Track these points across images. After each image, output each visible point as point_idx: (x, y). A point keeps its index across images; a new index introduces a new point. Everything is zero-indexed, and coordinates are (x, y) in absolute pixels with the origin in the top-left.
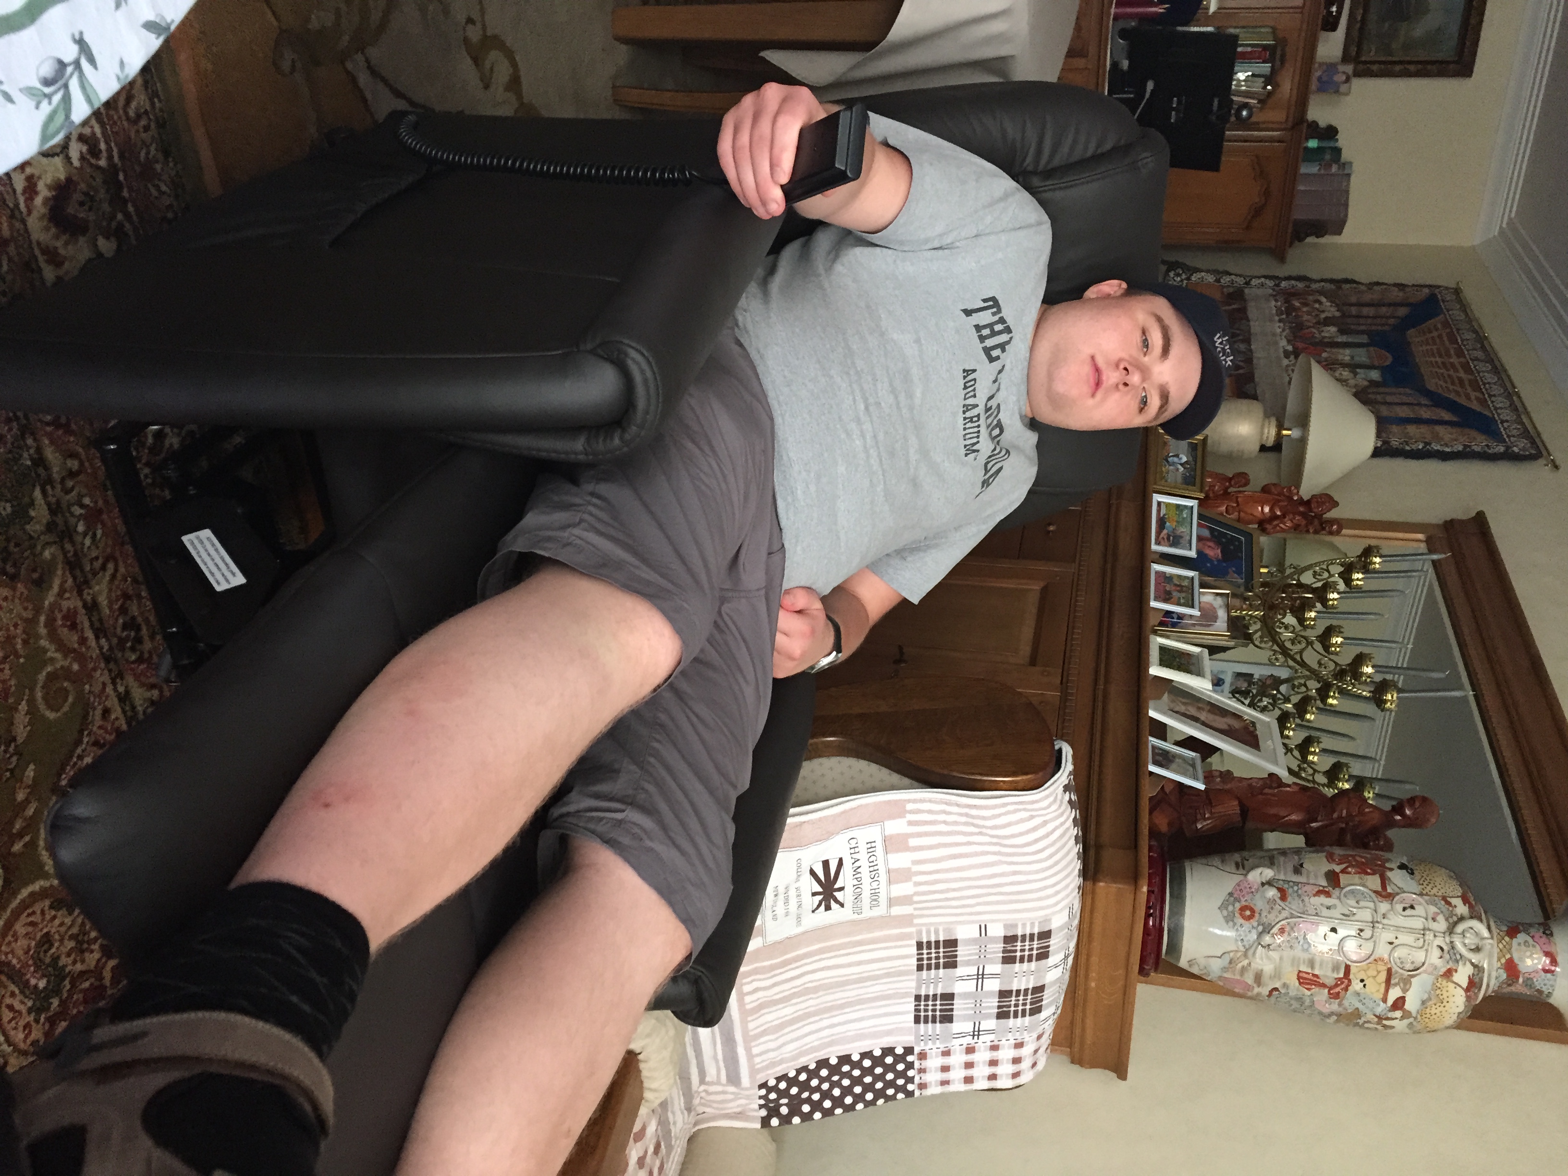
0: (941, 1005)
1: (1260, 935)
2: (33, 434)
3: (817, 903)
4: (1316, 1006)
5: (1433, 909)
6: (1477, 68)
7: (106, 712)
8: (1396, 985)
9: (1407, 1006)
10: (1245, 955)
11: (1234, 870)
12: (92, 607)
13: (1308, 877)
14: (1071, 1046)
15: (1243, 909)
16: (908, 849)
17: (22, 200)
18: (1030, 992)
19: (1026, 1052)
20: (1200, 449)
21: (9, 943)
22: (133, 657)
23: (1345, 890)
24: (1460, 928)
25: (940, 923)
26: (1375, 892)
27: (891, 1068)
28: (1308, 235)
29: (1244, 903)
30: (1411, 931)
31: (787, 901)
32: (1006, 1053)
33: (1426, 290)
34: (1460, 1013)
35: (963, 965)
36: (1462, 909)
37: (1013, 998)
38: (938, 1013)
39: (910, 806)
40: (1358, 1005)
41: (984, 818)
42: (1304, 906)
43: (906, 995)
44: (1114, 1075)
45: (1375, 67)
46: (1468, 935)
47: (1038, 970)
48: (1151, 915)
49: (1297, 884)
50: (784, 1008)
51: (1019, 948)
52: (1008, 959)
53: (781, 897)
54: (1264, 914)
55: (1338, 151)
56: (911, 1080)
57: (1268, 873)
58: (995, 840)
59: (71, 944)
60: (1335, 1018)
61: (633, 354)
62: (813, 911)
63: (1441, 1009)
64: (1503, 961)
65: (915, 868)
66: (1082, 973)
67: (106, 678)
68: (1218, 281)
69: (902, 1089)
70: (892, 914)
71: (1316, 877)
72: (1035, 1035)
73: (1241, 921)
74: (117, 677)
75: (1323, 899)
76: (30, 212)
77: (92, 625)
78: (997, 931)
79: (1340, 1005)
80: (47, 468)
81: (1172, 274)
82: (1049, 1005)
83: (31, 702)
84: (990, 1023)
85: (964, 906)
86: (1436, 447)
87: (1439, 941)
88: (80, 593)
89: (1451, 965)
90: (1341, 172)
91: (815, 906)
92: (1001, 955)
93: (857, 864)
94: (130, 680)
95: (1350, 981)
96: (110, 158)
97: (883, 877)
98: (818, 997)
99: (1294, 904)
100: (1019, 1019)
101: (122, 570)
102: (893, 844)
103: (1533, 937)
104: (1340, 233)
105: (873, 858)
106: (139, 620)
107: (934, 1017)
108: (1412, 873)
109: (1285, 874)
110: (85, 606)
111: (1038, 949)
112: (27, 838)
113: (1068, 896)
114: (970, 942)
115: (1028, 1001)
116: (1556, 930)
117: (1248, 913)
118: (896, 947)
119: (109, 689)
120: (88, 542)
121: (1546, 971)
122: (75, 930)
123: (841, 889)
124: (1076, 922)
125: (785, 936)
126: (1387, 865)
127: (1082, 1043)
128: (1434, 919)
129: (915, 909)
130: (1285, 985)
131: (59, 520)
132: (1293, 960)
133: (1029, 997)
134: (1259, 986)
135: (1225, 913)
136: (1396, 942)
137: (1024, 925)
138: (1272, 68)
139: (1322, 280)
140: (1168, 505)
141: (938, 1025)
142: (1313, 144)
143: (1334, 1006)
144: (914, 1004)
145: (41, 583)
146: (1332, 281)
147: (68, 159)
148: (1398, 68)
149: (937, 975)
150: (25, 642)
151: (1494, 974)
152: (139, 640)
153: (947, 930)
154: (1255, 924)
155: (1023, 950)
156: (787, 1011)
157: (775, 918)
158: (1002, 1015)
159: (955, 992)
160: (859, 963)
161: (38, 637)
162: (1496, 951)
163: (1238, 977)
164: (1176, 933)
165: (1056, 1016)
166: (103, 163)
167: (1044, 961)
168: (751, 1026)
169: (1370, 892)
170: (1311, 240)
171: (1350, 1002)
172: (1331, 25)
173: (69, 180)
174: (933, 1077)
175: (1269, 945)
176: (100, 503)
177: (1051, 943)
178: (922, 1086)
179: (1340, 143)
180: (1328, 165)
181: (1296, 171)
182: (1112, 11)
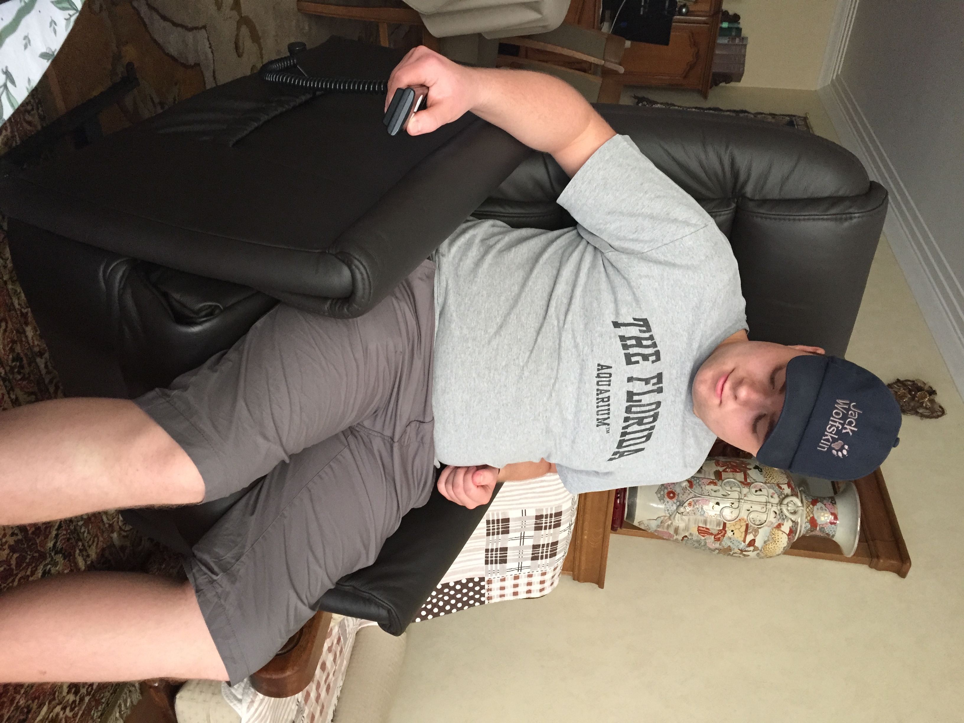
0: (500, 554)
1: (678, 507)
4: (707, 545)
5: (771, 491)
8: (750, 533)
9: (756, 544)
10: (670, 518)
13: (705, 474)
14: (573, 571)
15: (669, 493)
18: (550, 545)
19: (547, 577)
23: (726, 481)
24: (785, 502)
25: (500, 510)
26: (740, 482)
27: (472, 589)
28: (721, 82)
29: (670, 490)
30: (760, 503)
32: (537, 578)
33: (788, 118)
34: (784, 547)
35: (512, 532)
36: (787, 491)
37: (541, 549)
38: (498, 558)
40: (731, 544)
42: (702, 490)
43: (480, 549)
44: (596, 586)
46: (789, 505)
47: (554, 533)
48: (618, 498)
49: (699, 478)
51: (544, 522)
52: (538, 528)
54: (681, 496)
55: (739, 30)
56: (483, 595)
60: (718, 551)
63: (774, 545)
64: (809, 518)
66: (579, 532)
69: (479, 600)
71: (709, 474)
72: (553, 568)
73: (668, 500)
75: (712, 487)
78: (531, 513)
79: (720, 544)
82: (561, 551)
84: (528, 563)
85: (513, 500)
87: (775, 509)
89: (780, 521)
90: (741, 43)
92: (534, 526)
95: (726, 531)
99: (697, 490)
100: (544, 560)
103: (825, 505)
104: (739, 80)
107: (496, 561)
108: (761, 471)
111: (554, 522)
114: (517, 519)
115: (549, 550)
116: (837, 501)
117: (672, 495)
121: (831, 523)
124: (576, 506)
126: (748, 467)
127: (579, 570)
128: (772, 497)
130: (691, 534)
132: (696, 520)
133: (550, 548)
134: (676, 535)
135: (659, 495)
136: (751, 509)
137: (547, 509)
139: (728, 111)
141: (498, 565)
142: (725, 25)
143: (717, 545)
144: (484, 554)
146: (734, 111)
149: (497, 538)
151: (804, 526)
153: (503, 513)
154: (675, 501)
155: (546, 523)
158: (534, 558)
159: (508, 546)
162: (805, 512)
163: (666, 530)
164: (632, 507)
165: (564, 557)
167: (558, 528)
169: (738, 482)
170: (723, 84)
171: (726, 543)
174: (495, 593)
175: (683, 513)
177: (562, 518)
178: (489, 598)
179: (741, 26)
180: (734, 39)
181: (714, 42)
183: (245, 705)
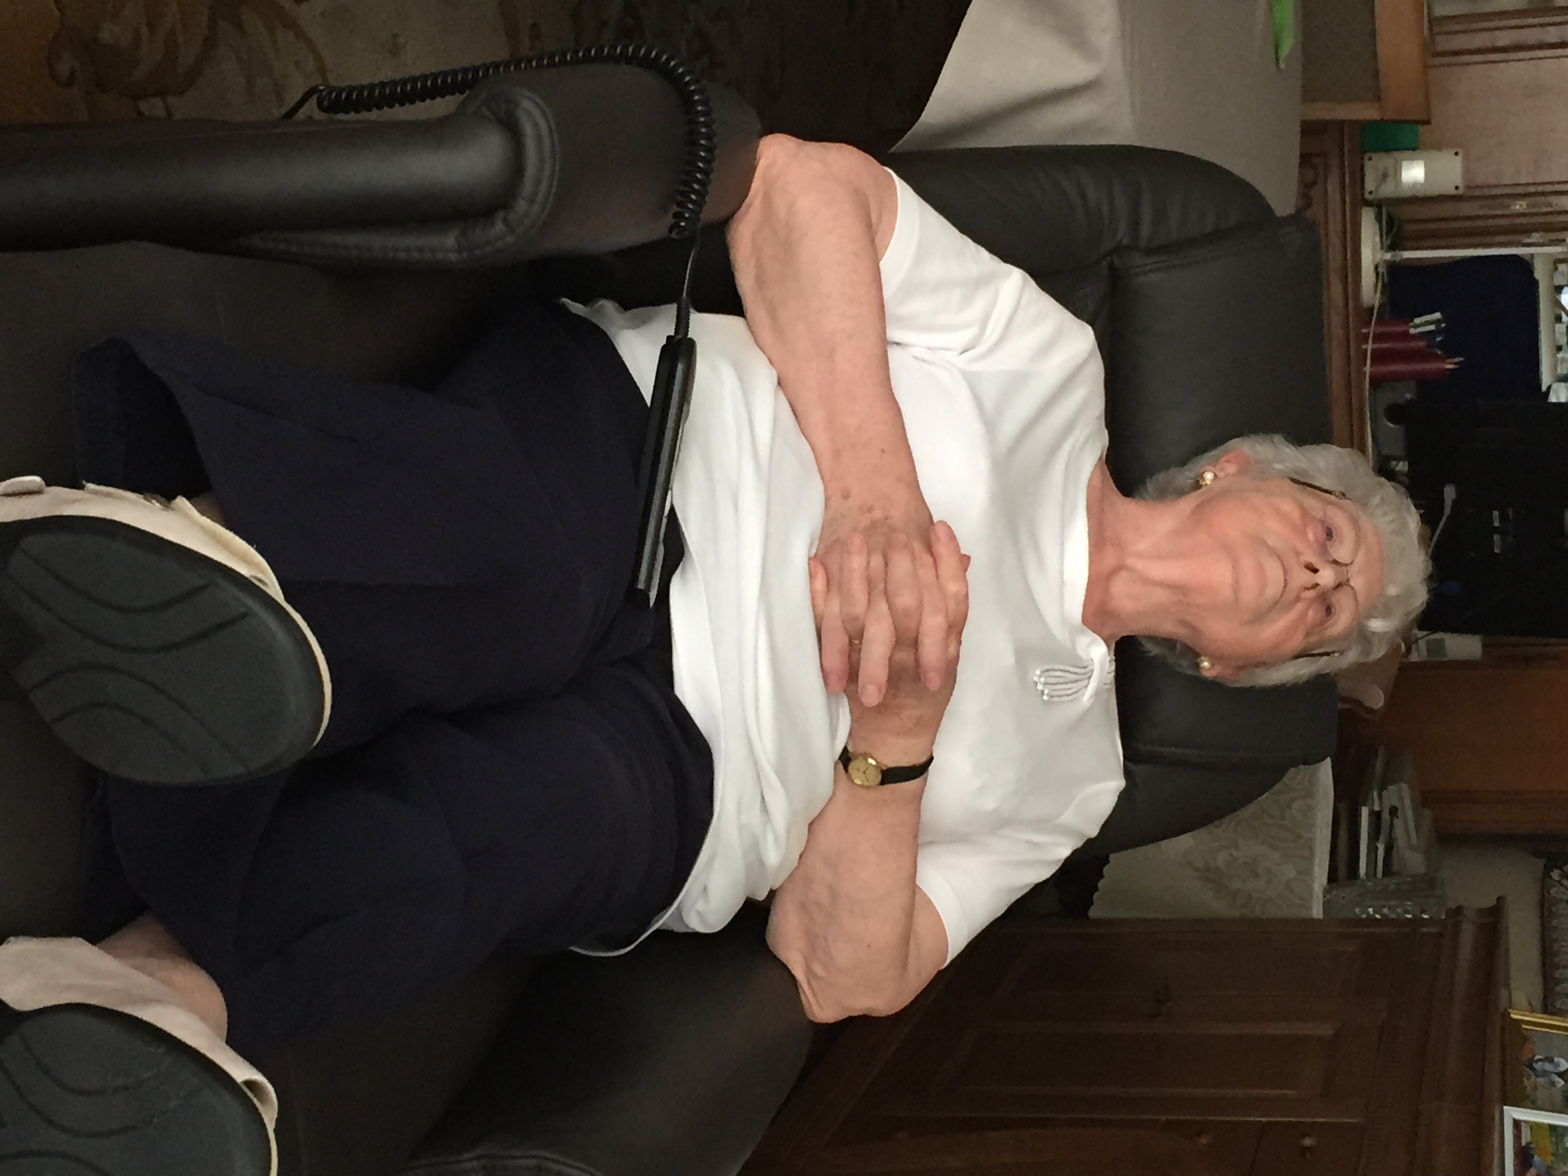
140: (1535, 1127)
182: (1368, 369)
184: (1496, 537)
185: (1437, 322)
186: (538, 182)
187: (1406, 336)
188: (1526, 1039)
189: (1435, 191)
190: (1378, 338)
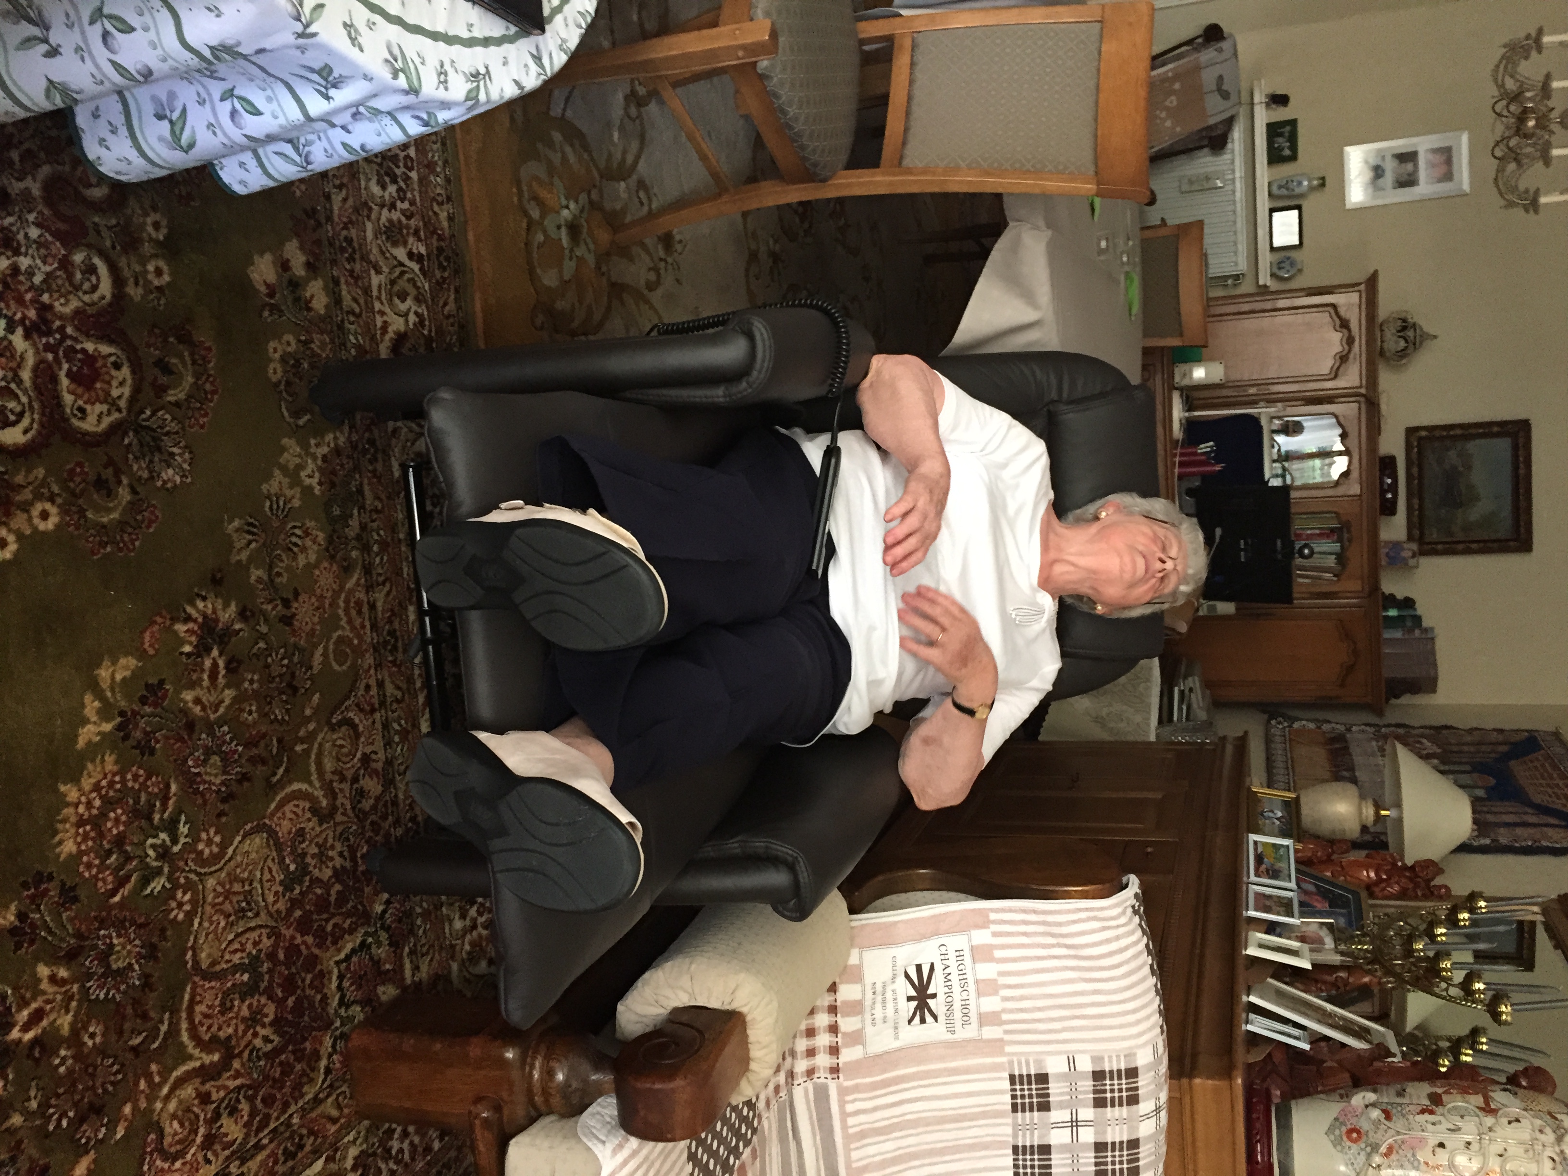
0: (1039, 1160)
1: (1369, 1155)
2: (360, 473)
3: (912, 1011)
5: (1539, 1123)
6: (1535, 547)
7: (368, 687)
11: (1338, 1098)
12: (372, 606)
13: (1411, 1099)
15: (1350, 1132)
16: (992, 959)
17: (379, 332)
18: (1125, 1146)
20: (1293, 806)
21: (279, 818)
22: (390, 658)
23: (1450, 1106)
25: (1029, 1053)
26: (1478, 1108)
28: (1402, 693)
29: (1349, 1127)
31: (884, 1002)
33: (1526, 734)
35: (1056, 1108)
37: (1109, 1154)
38: (1037, 1171)
39: (993, 916)
41: (1060, 924)
42: (1409, 1123)
43: (1001, 1145)
45: (1440, 547)
47: (1130, 1119)
49: (1401, 1105)
50: (884, 1142)
51: (1108, 1087)
52: (1099, 1102)
53: (879, 998)
54: (1371, 1134)
55: (1417, 620)
57: (1371, 1097)
58: (1072, 952)
59: (316, 851)
61: (760, 326)
62: (910, 1022)
65: (1002, 980)
67: (371, 661)
68: (1319, 728)
70: (984, 1037)
71: (1419, 1097)
73: (1349, 1143)
74: (378, 666)
75: (1427, 1116)
76: (382, 341)
77: (370, 619)
78: (1085, 1065)
80: (363, 498)
81: (1273, 722)
82: (1147, 1166)
83: (326, 648)
85: (1050, 1031)
86: (1545, 843)
87: (1549, 1152)
88: (367, 592)
90: (1424, 637)
91: (911, 1014)
92: (1092, 1096)
93: (947, 971)
94: (386, 673)
96: (430, 331)
97: (972, 987)
98: (918, 1134)
99: (1398, 1124)
101: (394, 593)
102: (981, 954)
104: (1434, 691)
105: (961, 967)
106: (398, 633)
108: (1516, 1095)
109: (1388, 1095)
110: (368, 602)
111: (1128, 1090)
112: (305, 746)
113: (1150, 1029)
114: (1062, 1077)
115: (1125, 1158)
117: (1355, 1135)
118: (990, 1079)
119: (372, 671)
120: (378, 560)
122: (320, 840)
123: (934, 996)
125: (886, 1049)
126: (1490, 1088)
128: (1541, 1131)
129: (1006, 1032)
131: (364, 535)
133: (1125, 1153)
135: (1332, 1137)
136: (1506, 1154)
137: (1110, 1057)
138: (1342, 547)
139: (1422, 727)
140: (1265, 844)
142: (1393, 613)
144: (1012, 1157)
145: (347, 570)
146: (1431, 728)
147: (407, 321)
148: (1460, 547)
149: (1032, 1119)
150: (330, 605)
152: (395, 648)
153: (1037, 1062)
154: (1363, 1145)
155: (1112, 1091)
156: (887, 1147)
157: (874, 1024)
159: (1052, 1143)
160: (956, 1096)
161: (338, 607)
164: (1286, 1164)
166: (426, 332)
167: (1134, 1107)
168: (855, 1155)
169: (1474, 1109)
170: (1406, 697)
172: (1389, 509)
173: (406, 333)
175: (1379, 1166)
176: (389, 539)
177: (1140, 1084)
179: (1419, 612)
180: (1411, 631)
181: (1380, 635)
182: (1176, 470)
183: (609, 1147)
184: (1242, 553)
185: (1211, 447)
186: (763, 361)
187: (1196, 454)
188: (1259, 800)
189: (1210, 382)
190: (1182, 455)
